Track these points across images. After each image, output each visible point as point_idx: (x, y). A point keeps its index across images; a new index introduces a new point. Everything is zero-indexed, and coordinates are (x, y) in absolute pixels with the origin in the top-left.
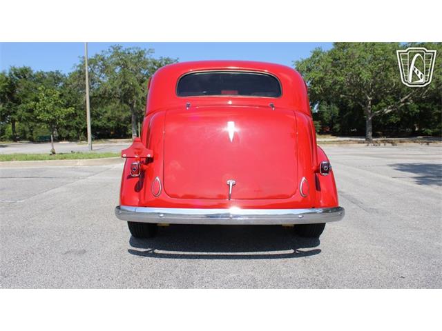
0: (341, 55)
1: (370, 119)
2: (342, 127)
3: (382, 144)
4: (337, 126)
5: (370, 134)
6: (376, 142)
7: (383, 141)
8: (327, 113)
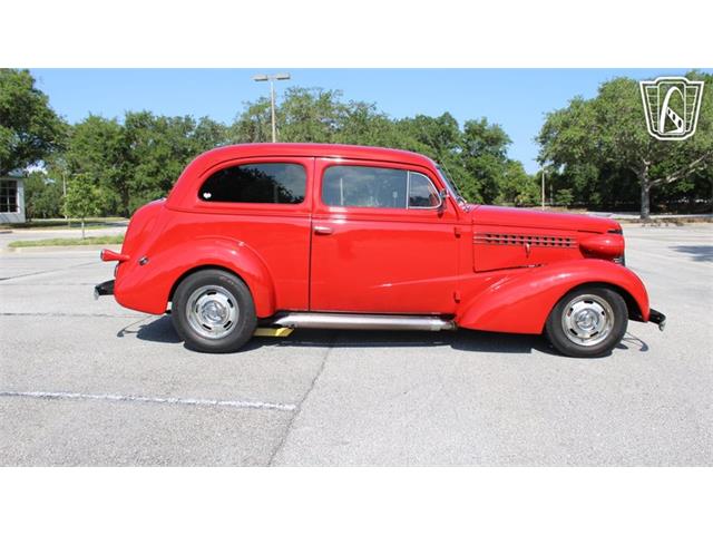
0: (608, 107)
1: (647, 190)
2: (603, 198)
3: (663, 225)
4: (596, 196)
5: (647, 211)
6: (655, 221)
7: (664, 220)
8: (581, 175)
